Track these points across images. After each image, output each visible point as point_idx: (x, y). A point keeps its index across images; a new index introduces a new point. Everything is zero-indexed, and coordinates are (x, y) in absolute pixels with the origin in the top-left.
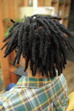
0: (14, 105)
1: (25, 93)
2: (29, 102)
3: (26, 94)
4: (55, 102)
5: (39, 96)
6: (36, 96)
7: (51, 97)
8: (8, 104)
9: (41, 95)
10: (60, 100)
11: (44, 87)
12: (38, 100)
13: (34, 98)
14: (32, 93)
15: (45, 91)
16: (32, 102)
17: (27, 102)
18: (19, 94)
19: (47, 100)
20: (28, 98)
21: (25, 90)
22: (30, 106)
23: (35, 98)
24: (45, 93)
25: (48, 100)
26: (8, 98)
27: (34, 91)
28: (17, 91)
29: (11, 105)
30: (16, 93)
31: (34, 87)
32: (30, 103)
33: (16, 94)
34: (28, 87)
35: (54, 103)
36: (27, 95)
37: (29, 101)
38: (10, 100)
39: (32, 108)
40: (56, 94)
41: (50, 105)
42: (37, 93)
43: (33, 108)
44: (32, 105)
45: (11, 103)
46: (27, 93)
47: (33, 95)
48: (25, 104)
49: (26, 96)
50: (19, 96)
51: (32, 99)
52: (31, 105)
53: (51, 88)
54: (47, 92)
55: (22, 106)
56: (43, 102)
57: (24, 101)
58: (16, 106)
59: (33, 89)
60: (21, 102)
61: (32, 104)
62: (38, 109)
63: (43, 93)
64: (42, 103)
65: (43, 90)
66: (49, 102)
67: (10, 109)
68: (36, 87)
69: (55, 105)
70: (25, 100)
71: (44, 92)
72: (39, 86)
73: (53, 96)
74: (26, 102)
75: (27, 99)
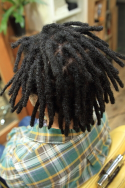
0: (30, 168)
1: (45, 152)
2: (51, 164)
3: (46, 154)
4: (88, 156)
6: (61, 155)
7: (83, 152)
8: (22, 166)
9: (68, 153)
10: (97, 151)
11: (72, 141)
12: (64, 159)
13: (58, 158)
14: (55, 151)
15: (75, 147)
16: (56, 164)
17: (49, 163)
18: (36, 152)
19: (77, 157)
20: (49, 158)
21: (44, 146)
22: (53, 169)
23: (60, 158)
25: (79, 157)
26: (20, 158)
27: (58, 148)
28: (32, 148)
29: (26, 168)
30: (31, 150)
31: (58, 143)
32: (53, 166)
33: (31, 152)
34: (48, 142)
35: (88, 158)
36: (48, 155)
37: (51, 162)
38: (23, 162)
39: (56, 171)
40: (91, 145)
41: (82, 162)
42: (63, 151)
43: (58, 171)
44: (56, 168)
45: (25, 166)
46: (47, 151)
47: (57, 154)
48: (46, 166)
49: (46, 156)
50: (36, 155)
51: (55, 160)
53: (83, 140)
54: (78, 147)
55: (42, 170)
56: (72, 161)
57: (44, 162)
58: (34, 170)
59: (56, 145)
60: (39, 164)
61: (55, 166)
66: (80, 160)
67: (25, 173)
68: (60, 143)
69: (90, 160)
70: (46, 161)
72: (66, 140)
73: (86, 150)
74: (47, 164)
75: (48, 160)
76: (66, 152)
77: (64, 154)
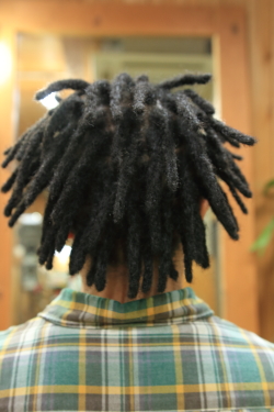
5: (52, 353)
6: (44, 350)
24: (77, 352)
52: (14, 371)
62: (26, 397)
63: (72, 352)
64: (50, 383)
65: (75, 340)
71: (74, 349)
76: (57, 349)
77: (50, 350)
